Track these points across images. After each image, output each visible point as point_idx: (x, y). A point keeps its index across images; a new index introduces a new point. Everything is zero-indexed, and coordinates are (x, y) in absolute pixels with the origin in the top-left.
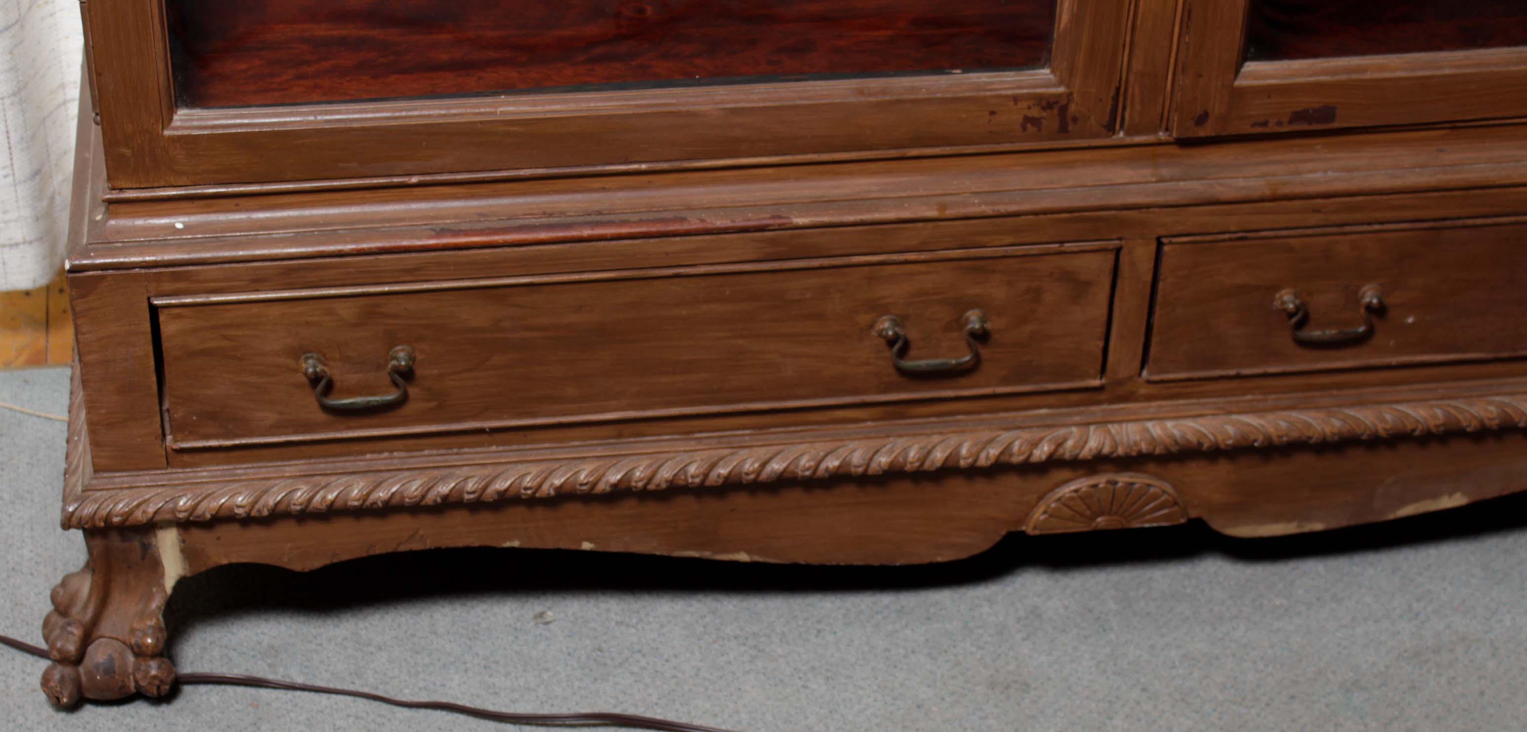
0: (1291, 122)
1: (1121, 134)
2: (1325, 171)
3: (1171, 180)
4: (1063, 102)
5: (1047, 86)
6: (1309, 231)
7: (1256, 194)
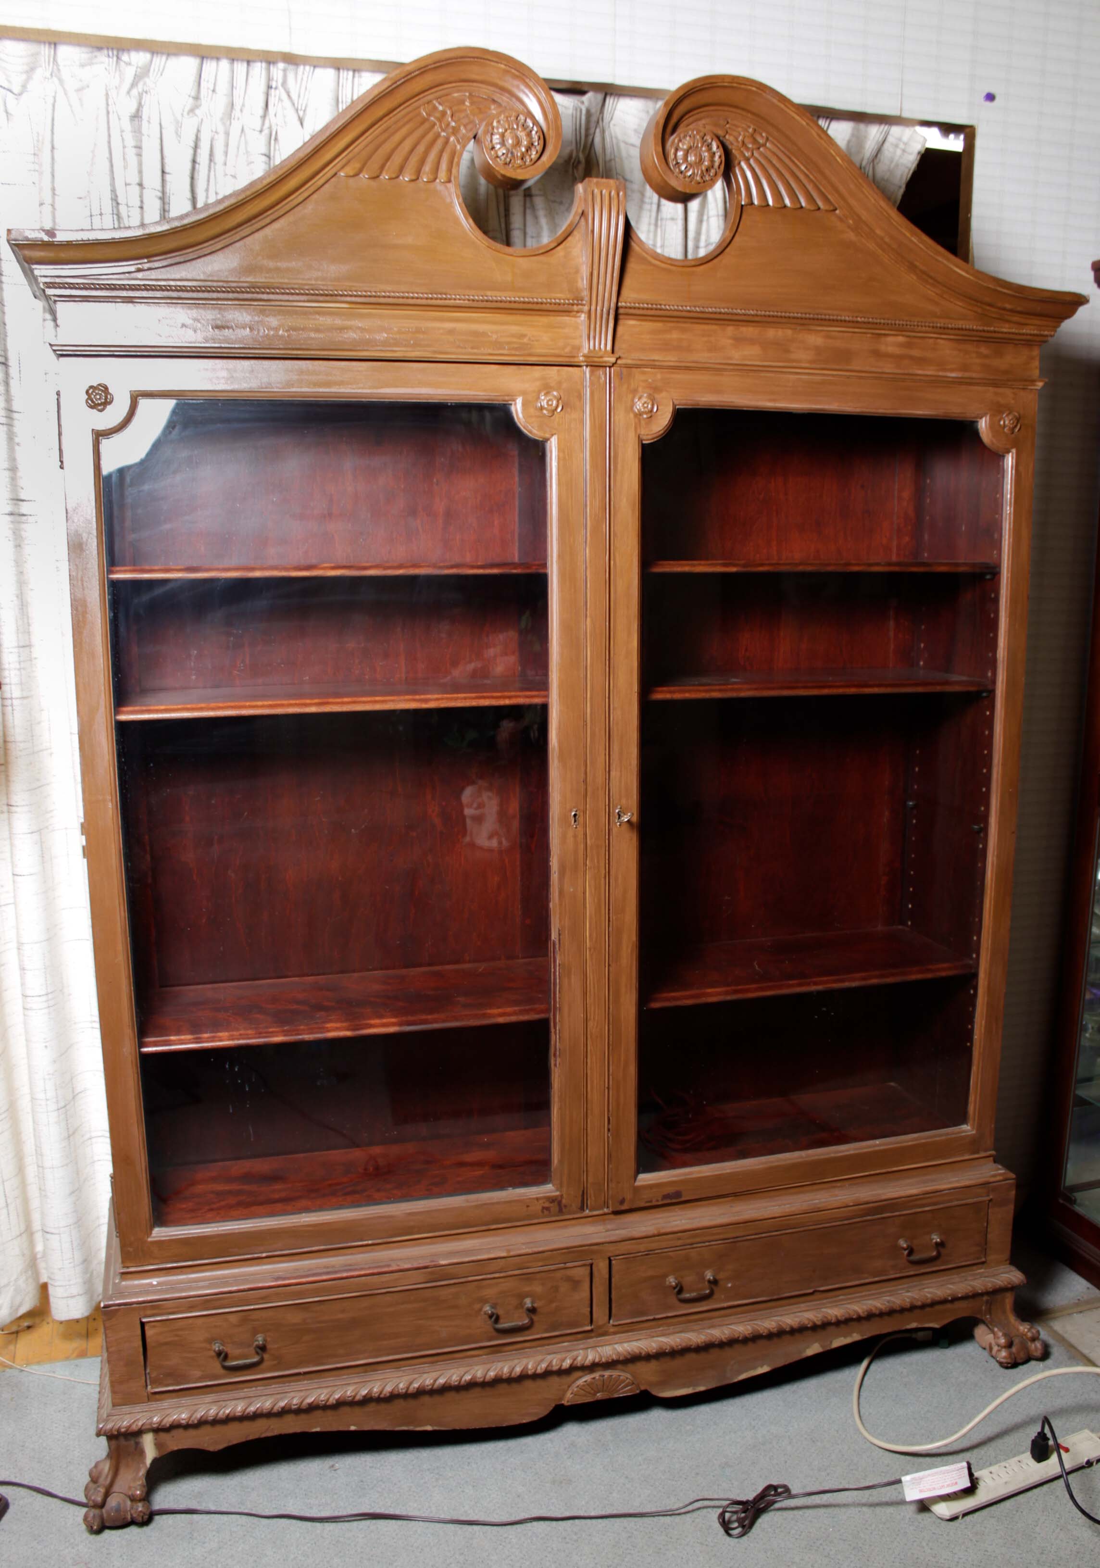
0: (662, 1200)
1: (587, 1211)
2: (681, 1220)
3: (612, 1230)
4: (559, 1198)
5: (551, 1192)
6: (678, 1248)
7: (650, 1233)
